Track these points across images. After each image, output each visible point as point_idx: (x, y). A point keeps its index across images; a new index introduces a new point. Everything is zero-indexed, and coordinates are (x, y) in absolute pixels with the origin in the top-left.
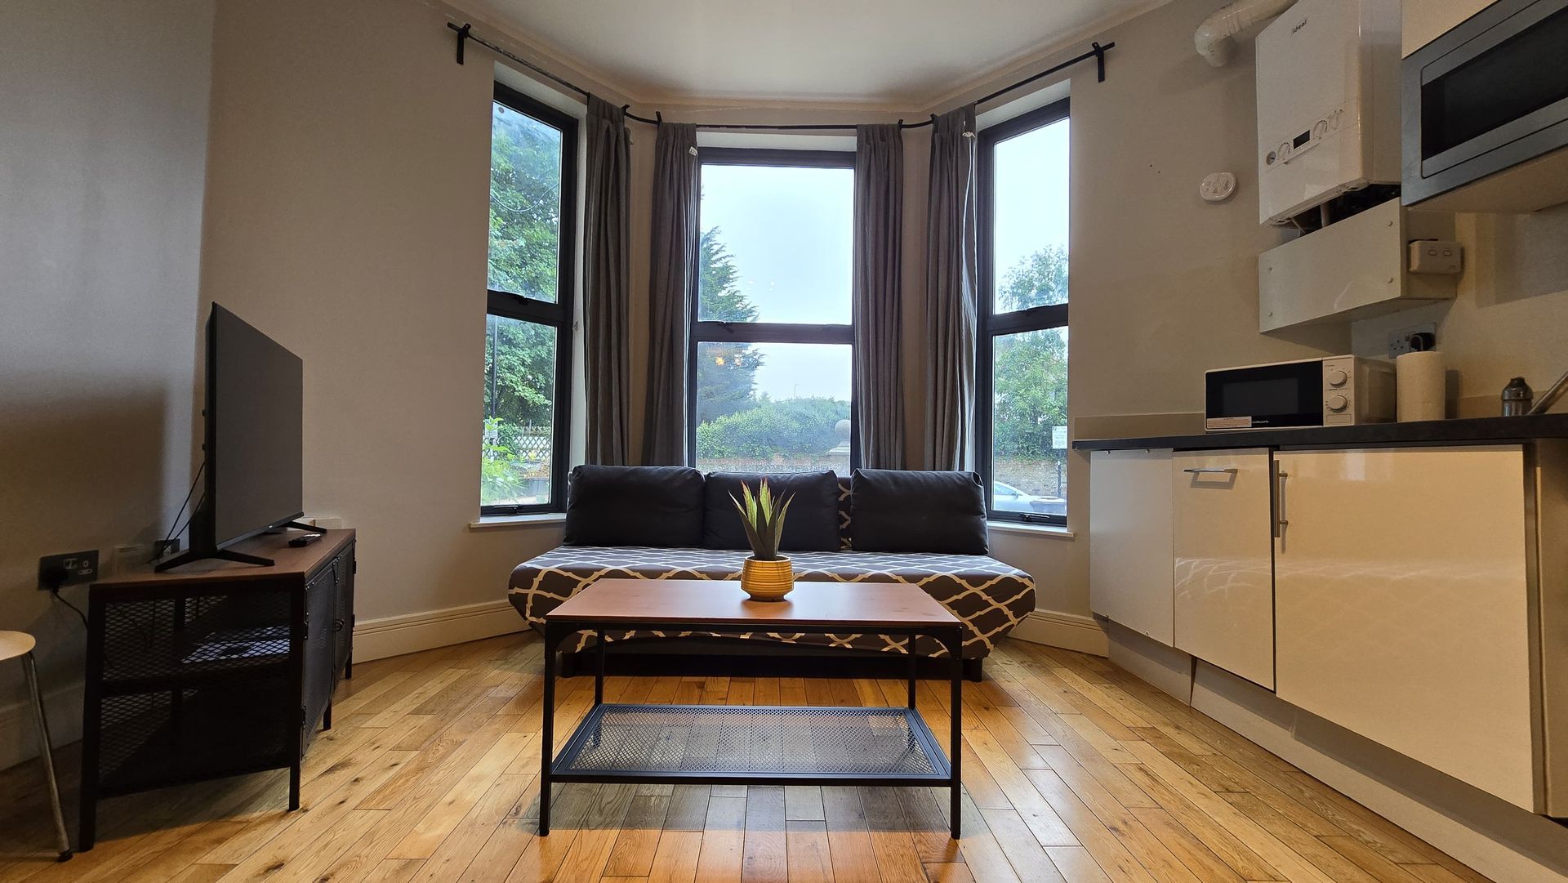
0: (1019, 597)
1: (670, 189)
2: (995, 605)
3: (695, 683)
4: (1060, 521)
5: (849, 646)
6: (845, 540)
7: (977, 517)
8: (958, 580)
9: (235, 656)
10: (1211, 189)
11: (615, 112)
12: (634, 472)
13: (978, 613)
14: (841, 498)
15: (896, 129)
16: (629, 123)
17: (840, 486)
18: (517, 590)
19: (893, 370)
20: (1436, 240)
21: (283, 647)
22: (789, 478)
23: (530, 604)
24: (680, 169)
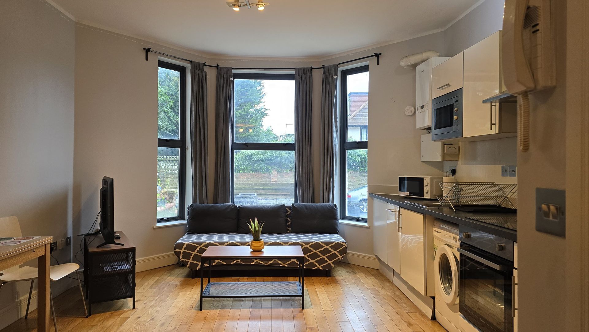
0: (341, 249)
1: (223, 95)
2: (334, 252)
3: (236, 279)
4: (365, 220)
5: (286, 266)
6: (289, 229)
7: (334, 220)
8: (322, 244)
9: (115, 270)
10: (408, 112)
11: (201, 65)
12: (212, 206)
13: (328, 254)
14: (288, 214)
15: (310, 70)
16: (206, 69)
17: (287, 209)
18: (177, 250)
19: (309, 164)
20: (452, 144)
21: (128, 267)
22: (269, 207)
23: (182, 254)
24: (226, 86)
